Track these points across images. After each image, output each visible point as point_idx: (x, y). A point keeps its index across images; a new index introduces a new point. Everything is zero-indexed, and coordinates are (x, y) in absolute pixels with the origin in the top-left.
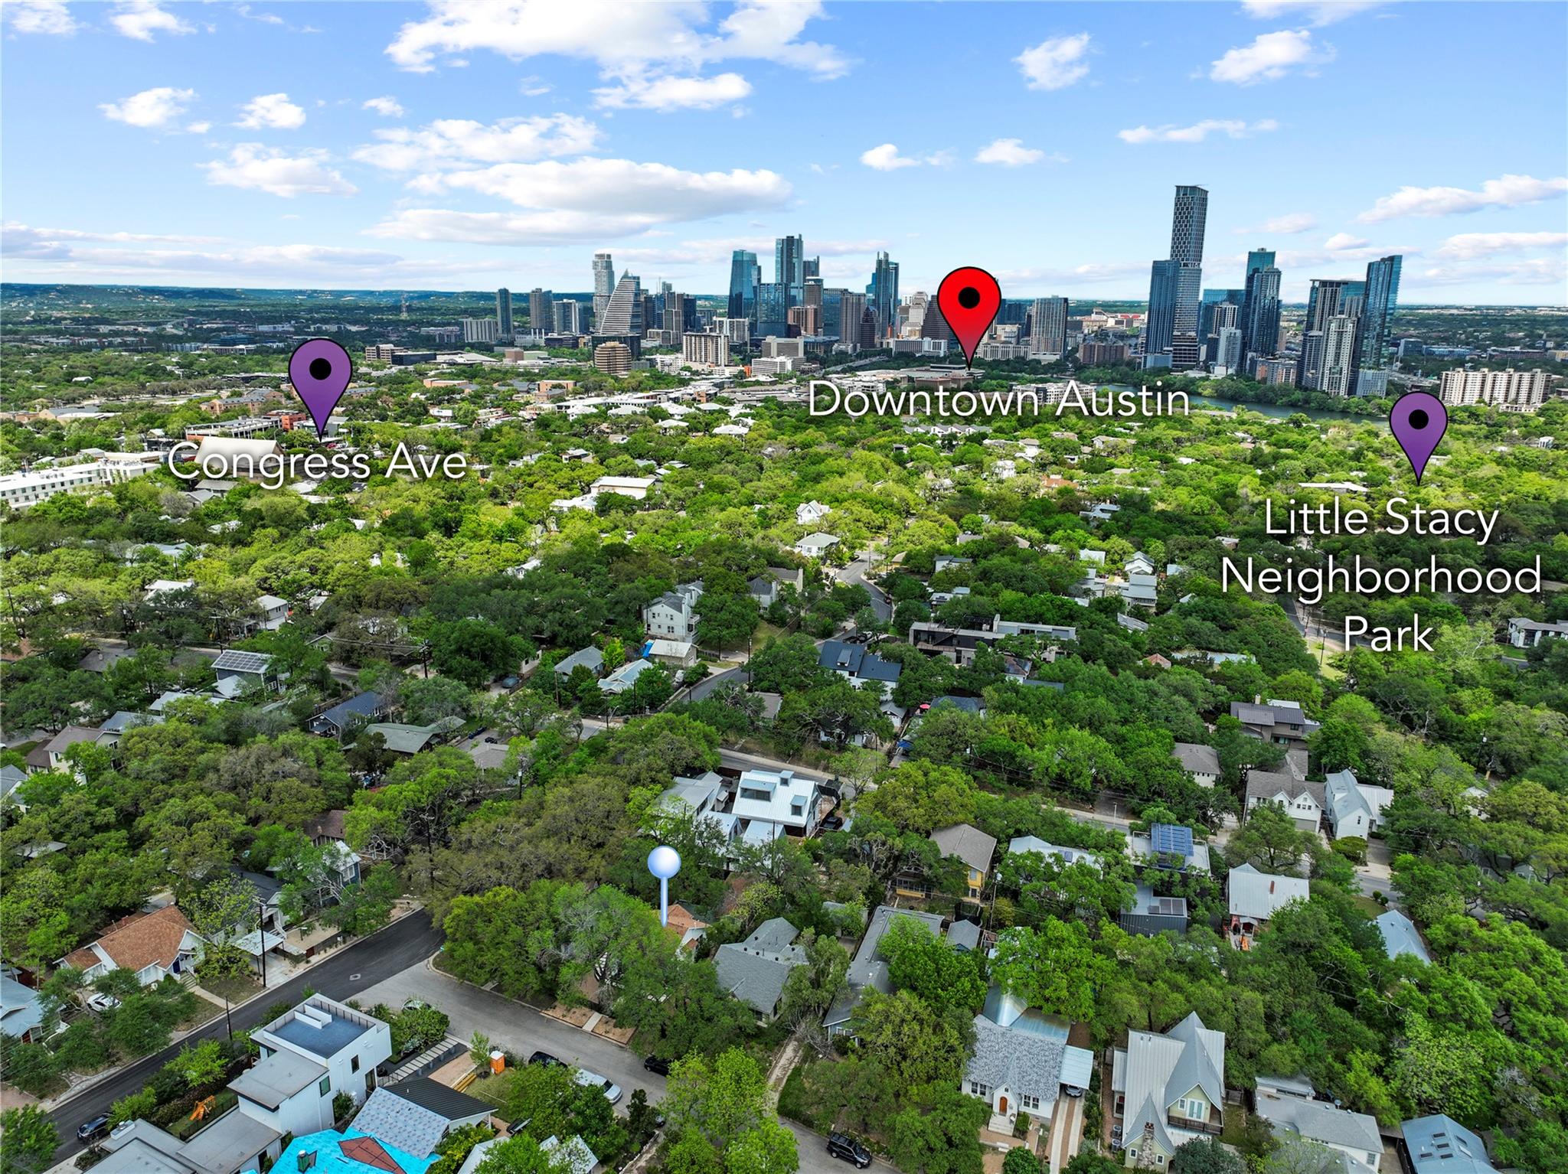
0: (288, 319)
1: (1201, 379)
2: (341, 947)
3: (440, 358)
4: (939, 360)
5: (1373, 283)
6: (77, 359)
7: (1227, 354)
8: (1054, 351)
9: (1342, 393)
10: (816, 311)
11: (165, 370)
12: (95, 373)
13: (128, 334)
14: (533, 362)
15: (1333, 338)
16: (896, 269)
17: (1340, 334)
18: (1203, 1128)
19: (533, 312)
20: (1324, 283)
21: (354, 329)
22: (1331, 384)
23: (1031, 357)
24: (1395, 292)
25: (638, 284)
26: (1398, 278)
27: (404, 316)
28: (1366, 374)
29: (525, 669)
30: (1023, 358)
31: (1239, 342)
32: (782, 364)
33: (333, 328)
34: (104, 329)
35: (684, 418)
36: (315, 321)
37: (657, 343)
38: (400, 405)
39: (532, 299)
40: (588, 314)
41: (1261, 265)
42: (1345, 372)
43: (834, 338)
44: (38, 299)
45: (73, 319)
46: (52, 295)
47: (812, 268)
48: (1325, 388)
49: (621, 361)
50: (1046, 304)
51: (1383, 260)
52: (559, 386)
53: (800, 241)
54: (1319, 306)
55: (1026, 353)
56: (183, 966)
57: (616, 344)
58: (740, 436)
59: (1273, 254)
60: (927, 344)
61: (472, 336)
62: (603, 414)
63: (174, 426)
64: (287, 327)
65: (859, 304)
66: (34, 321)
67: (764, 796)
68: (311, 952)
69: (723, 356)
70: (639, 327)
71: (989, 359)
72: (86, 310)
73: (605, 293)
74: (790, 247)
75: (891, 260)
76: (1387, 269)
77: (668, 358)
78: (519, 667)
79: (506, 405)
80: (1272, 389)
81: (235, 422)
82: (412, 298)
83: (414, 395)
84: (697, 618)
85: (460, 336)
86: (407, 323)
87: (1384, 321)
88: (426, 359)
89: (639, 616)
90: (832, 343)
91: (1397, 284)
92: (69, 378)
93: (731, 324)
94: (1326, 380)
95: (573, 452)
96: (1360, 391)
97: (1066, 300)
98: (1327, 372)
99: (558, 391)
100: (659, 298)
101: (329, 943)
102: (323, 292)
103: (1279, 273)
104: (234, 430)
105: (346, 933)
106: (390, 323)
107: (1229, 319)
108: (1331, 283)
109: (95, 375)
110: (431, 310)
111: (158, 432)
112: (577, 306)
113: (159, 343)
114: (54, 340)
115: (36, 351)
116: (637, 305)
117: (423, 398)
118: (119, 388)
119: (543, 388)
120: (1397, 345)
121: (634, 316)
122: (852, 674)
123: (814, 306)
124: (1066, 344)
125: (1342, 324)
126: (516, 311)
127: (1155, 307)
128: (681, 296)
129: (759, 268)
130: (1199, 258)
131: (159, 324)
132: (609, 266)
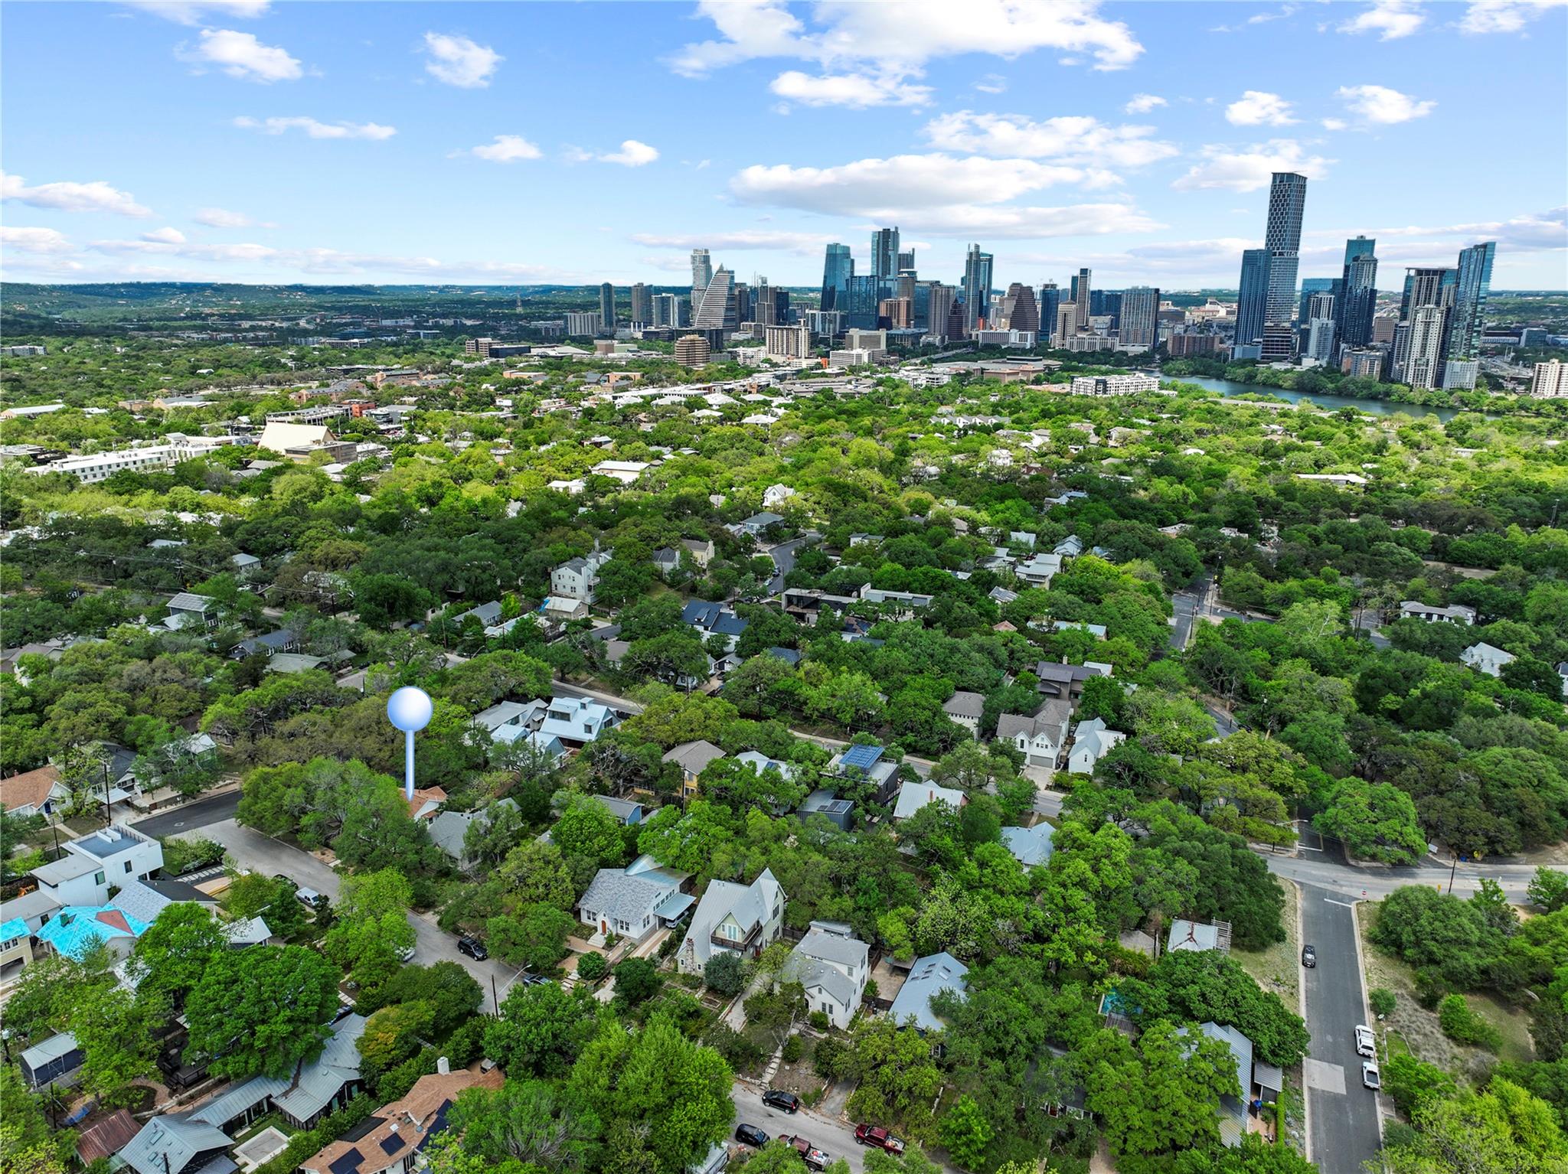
0: (410, 314)
1: (1286, 371)
2: (180, 805)
3: (534, 351)
4: (1024, 351)
5: (1464, 271)
6: (205, 353)
7: (1318, 346)
8: (1143, 343)
9: (1428, 385)
10: (908, 303)
11: (279, 362)
12: (217, 365)
13: (262, 329)
14: (623, 354)
15: (1419, 329)
16: (990, 261)
17: (1427, 324)
18: (735, 946)
19: (634, 305)
20: (1419, 272)
21: (469, 323)
22: (1416, 376)
23: (1118, 348)
24: (1488, 280)
25: (733, 278)
26: (1491, 266)
27: (519, 310)
28: (1455, 365)
29: (430, 616)
30: (1110, 350)
31: (1331, 333)
32: (859, 356)
33: (449, 322)
34: (246, 324)
35: (722, 408)
36: (434, 315)
37: (749, 336)
38: (469, 395)
39: (634, 293)
40: (686, 307)
41: (1360, 253)
42: (1431, 364)
43: (923, 330)
44: (195, 296)
45: (221, 316)
46: (208, 293)
47: (908, 260)
48: (1410, 380)
49: (700, 353)
50: (1137, 294)
51: (1476, 247)
52: (628, 378)
53: (896, 234)
54: (1413, 295)
55: (1113, 344)
56: (53, 808)
57: (696, 337)
58: (766, 425)
59: (1373, 242)
60: (1014, 337)
61: (575, 330)
62: (646, 403)
63: (257, 414)
64: (409, 322)
65: (948, 296)
66: (186, 318)
67: (565, 717)
68: (154, 806)
69: (804, 348)
70: (733, 320)
71: (1075, 350)
72: (233, 306)
73: (702, 286)
74: (886, 240)
75: (981, 251)
76: (1480, 257)
77: (750, 351)
78: (425, 615)
79: (571, 396)
80: (1354, 382)
81: (311, 411)
82: (537, 292)
83: (484, 386)
84: (598, 580)
85: (564, 330)
86: (520, 317)
87: (1475, 311)
88: (520, 352)
89: (547, 576)
90: (921, 334)
91: (1489, 272)
92: (193, 371)
93: (824, 317)
94: (1411, 372)
95: (597, 439)
96: (1447, 384)
97: (1157, 291)
98: (1412, 363)
99: (625, 382)
100: (754, 290)
101: (171, 801)
102: (453, 287)
103: (1375, 261)
104: (307, 418)
105: (185, 796)
106: (505, 316)
107: (1324, 310)
108: (1428, 272)
109: (216, 368)
110: (546, 304)
111: (245, 419)
112: (677, 300)
113: (285, 337)
114: (195, 335)
115: (176, 346)
116: (731, 298)
117: (492, 388)
118: (232, 379)
119: (613, 380)
120: (1519, 335)
121: (727, 309)
122: (706, 629)
123: (907, 298)
124: (1156, 336)
125: (1429, 314)
126: (619, 305)
127: (1244, 297)
128: (774, 290)
129: (853, 261)
130: (1296, 246)
131: (295, 319)
132: (706, 260)
